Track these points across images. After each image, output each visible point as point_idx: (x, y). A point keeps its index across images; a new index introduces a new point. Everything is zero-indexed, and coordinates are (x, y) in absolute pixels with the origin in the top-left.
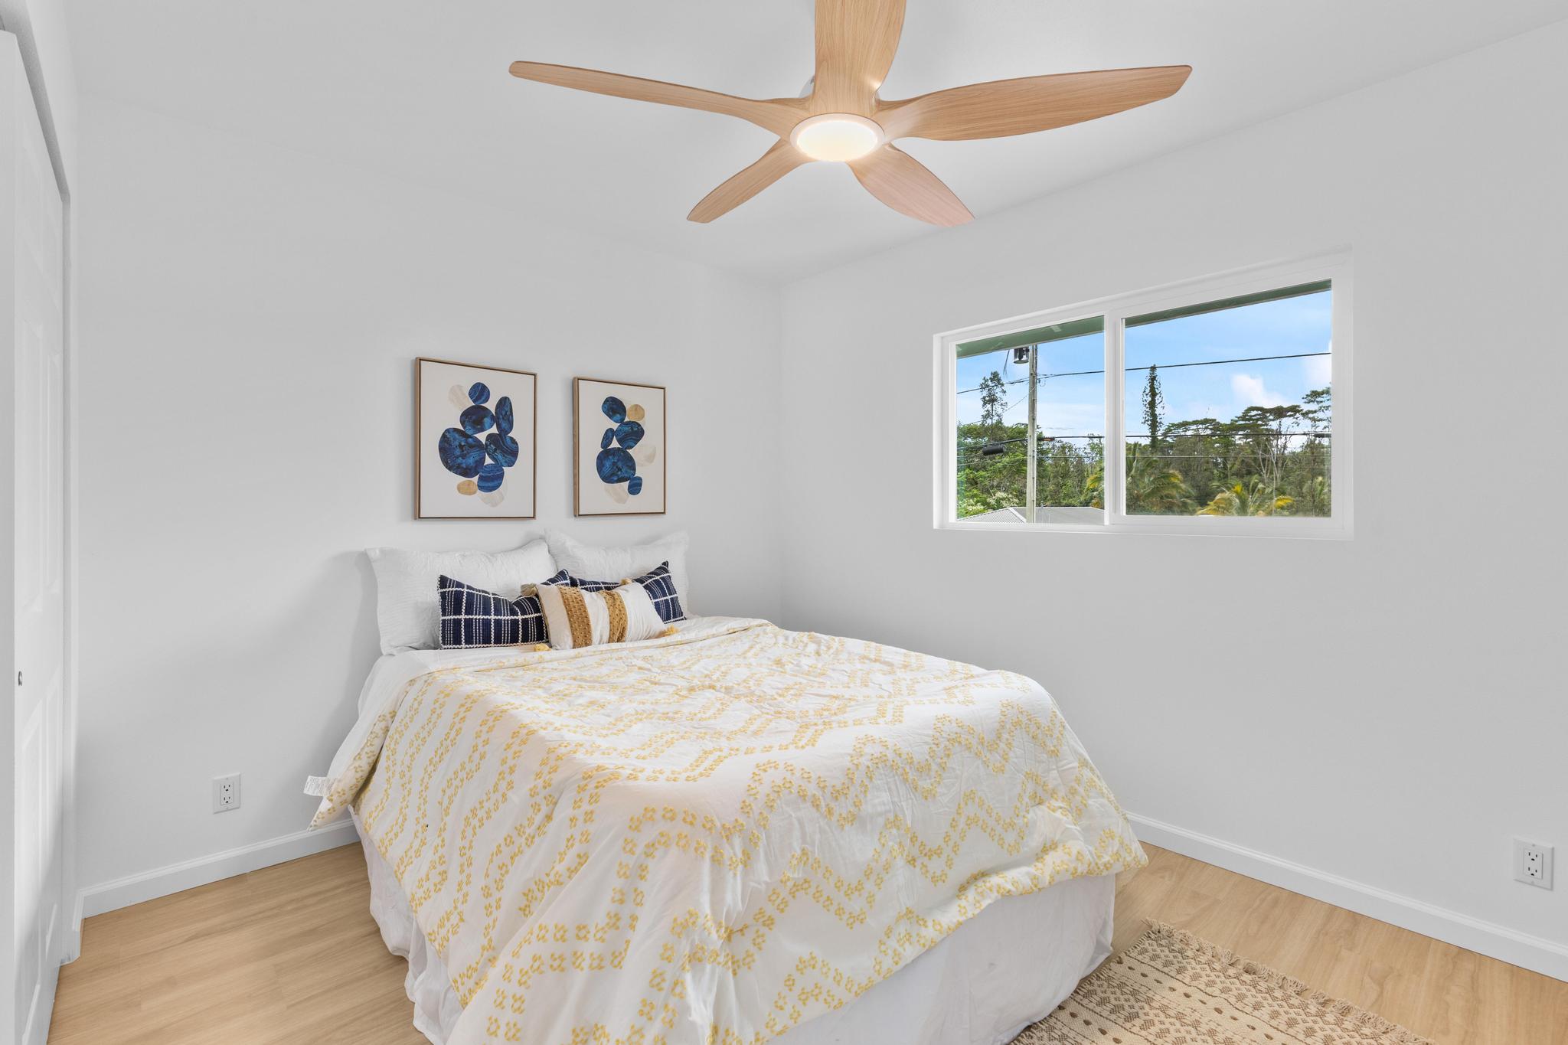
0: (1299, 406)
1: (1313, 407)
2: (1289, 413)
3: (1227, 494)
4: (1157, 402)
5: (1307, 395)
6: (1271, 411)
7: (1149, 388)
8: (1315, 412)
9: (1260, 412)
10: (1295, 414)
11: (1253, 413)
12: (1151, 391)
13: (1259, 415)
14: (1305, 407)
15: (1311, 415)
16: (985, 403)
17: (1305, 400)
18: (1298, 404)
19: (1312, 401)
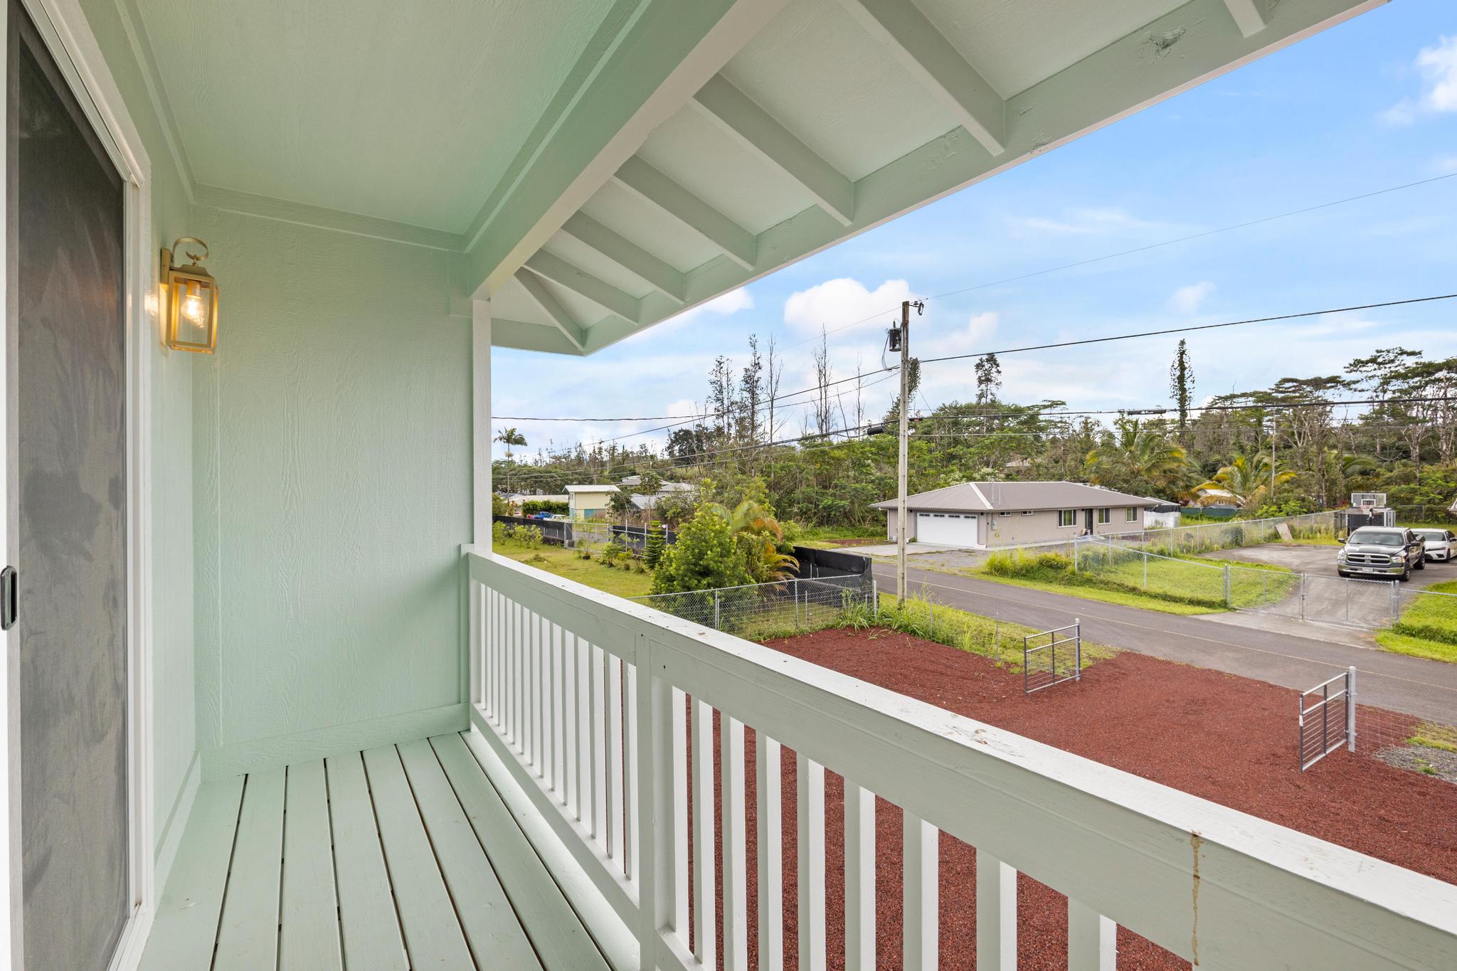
0: (1339, 377)
1: (1354, 376)
2: (1329, 385)
3: (1229, 469)
4: (1186, 376)
5: (1351, 365)
6: (1307, 382)
7: (1178, 363)
8: (1358, 382)
9: (1295, 384)
10: (1336, 386)
11: (1287, 385)
12: (1179, 365)
13: (1294, 386)
14: (1348, 377)
15: (1353, 386)
16: (981, 382)
17: (1347, 370)
18: (1339, 375)
19: (1354, 371)
